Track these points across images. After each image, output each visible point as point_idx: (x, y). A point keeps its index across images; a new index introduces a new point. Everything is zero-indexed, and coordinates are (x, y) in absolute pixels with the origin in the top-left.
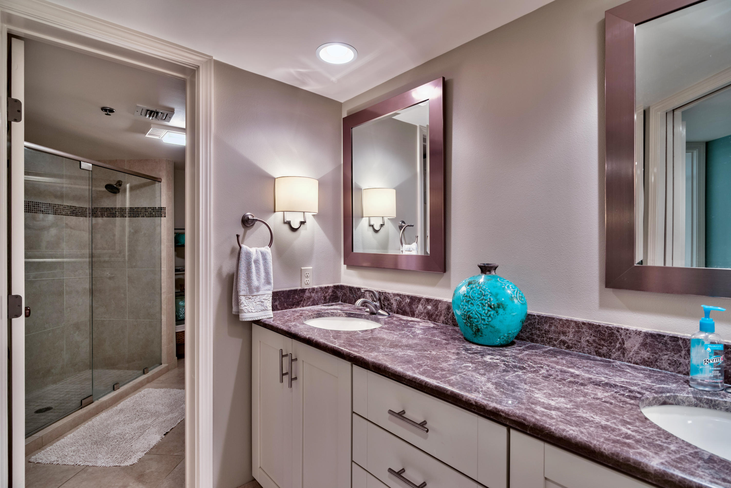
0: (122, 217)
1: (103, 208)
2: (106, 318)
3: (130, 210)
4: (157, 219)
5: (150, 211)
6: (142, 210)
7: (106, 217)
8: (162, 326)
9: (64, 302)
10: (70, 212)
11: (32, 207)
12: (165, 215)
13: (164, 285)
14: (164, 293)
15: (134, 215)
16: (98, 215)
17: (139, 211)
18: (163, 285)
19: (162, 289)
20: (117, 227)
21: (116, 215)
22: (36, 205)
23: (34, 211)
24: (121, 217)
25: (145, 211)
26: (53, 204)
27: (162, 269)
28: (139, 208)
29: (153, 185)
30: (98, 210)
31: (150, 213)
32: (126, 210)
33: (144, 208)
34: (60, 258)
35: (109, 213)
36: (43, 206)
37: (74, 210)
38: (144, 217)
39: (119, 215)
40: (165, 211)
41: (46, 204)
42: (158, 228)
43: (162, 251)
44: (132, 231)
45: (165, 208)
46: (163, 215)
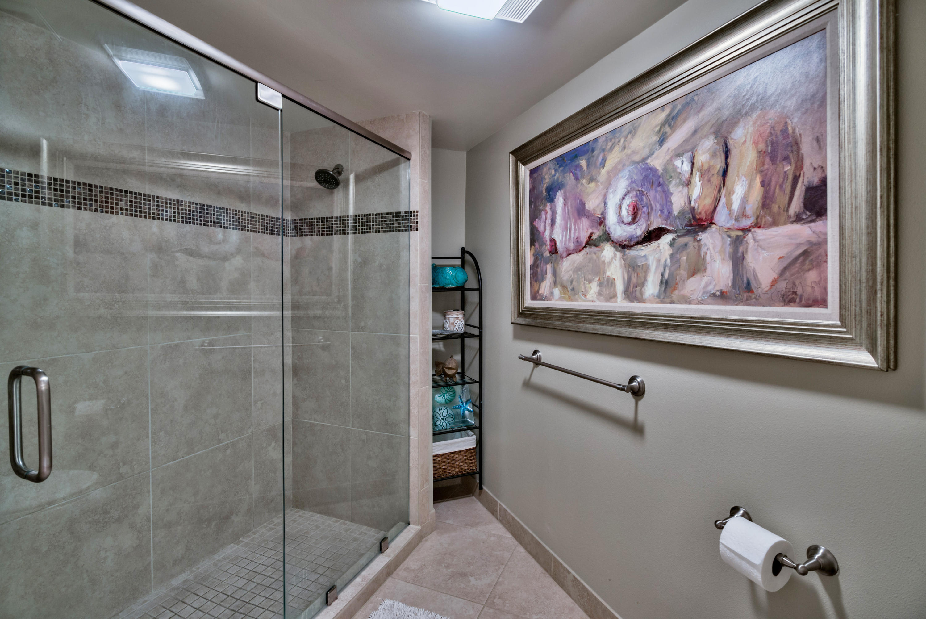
0: (343, 234)
1: (312, 219)
2: (317, 421)
3: (356, 220)
4: (403, 235)
5: (390, 221)
6: (376, 218)
7: (317, 235)
8: (411, 450)
9: (251, 391)
10: (262, 226)
11: (195, 213)
12: (417, 226)
13: (414, 367)
14: (414, 383)
15: (362, 229)
16: (305, 232)
17: (370, 222)
18: (412, 367)
19: (411, 376)
20: (334, 254)
21: (332, 231)
22: (202, 211)
23: (199, 222)
24: (340, 234)
25: (382, 221)
26: (233, 210)
27: (411, 335)
28: (370, 215)
29: (396, 168)
30: (305, 223)
31: (390, 224)
32: (348, 220)
33: (379, 214)
34: (245, 310)
35: (322, 228)
36: (216, 213)
37: (267, 223)
38: (379, 232)
39: (337, 231)
40: (417, 218)
41: (220, 208)
42: (404, 254)
43: (411, 299)
44: (359, 260)
45: (417, 212)
46: (414, 226)
